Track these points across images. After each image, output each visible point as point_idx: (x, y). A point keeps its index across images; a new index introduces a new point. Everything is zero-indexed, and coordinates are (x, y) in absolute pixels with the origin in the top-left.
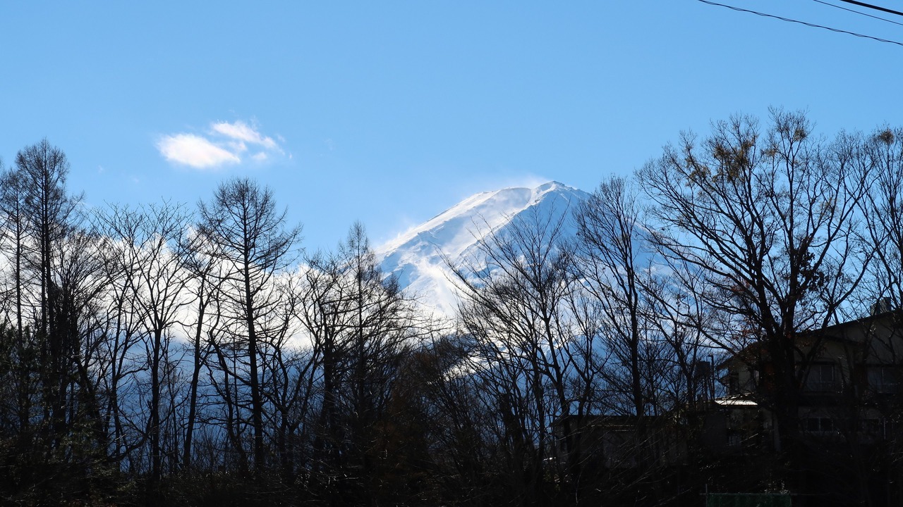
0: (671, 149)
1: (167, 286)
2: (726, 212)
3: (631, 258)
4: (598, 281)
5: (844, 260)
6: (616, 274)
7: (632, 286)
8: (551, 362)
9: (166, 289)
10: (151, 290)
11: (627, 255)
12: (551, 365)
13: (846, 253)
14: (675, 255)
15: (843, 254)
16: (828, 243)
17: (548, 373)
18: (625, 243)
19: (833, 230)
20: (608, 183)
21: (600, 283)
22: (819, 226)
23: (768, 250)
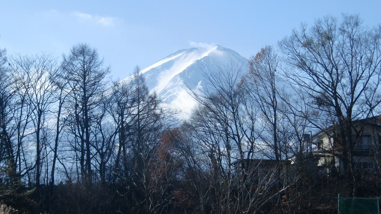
0: (295, 30)
1: (44, 93)
2: (320, 62)
3: (274, 84)
4: (258, 94)
5: (377, 86)
6: (267, 92)
7: (274, 97)
8: (235, 133)
9: (44, 95)
10: (37, 95)
11: (272, 82)
12: (236, 135)
13: (378, 83)
14: (295, 83)
15: (377, 83)
16: (369, 78)
17: (234, 138)
18: (271, 76)
19: (371, 72)
20: (264, 48)
21: (259, 96)
22: (365, 69)
23: (340, 81)
